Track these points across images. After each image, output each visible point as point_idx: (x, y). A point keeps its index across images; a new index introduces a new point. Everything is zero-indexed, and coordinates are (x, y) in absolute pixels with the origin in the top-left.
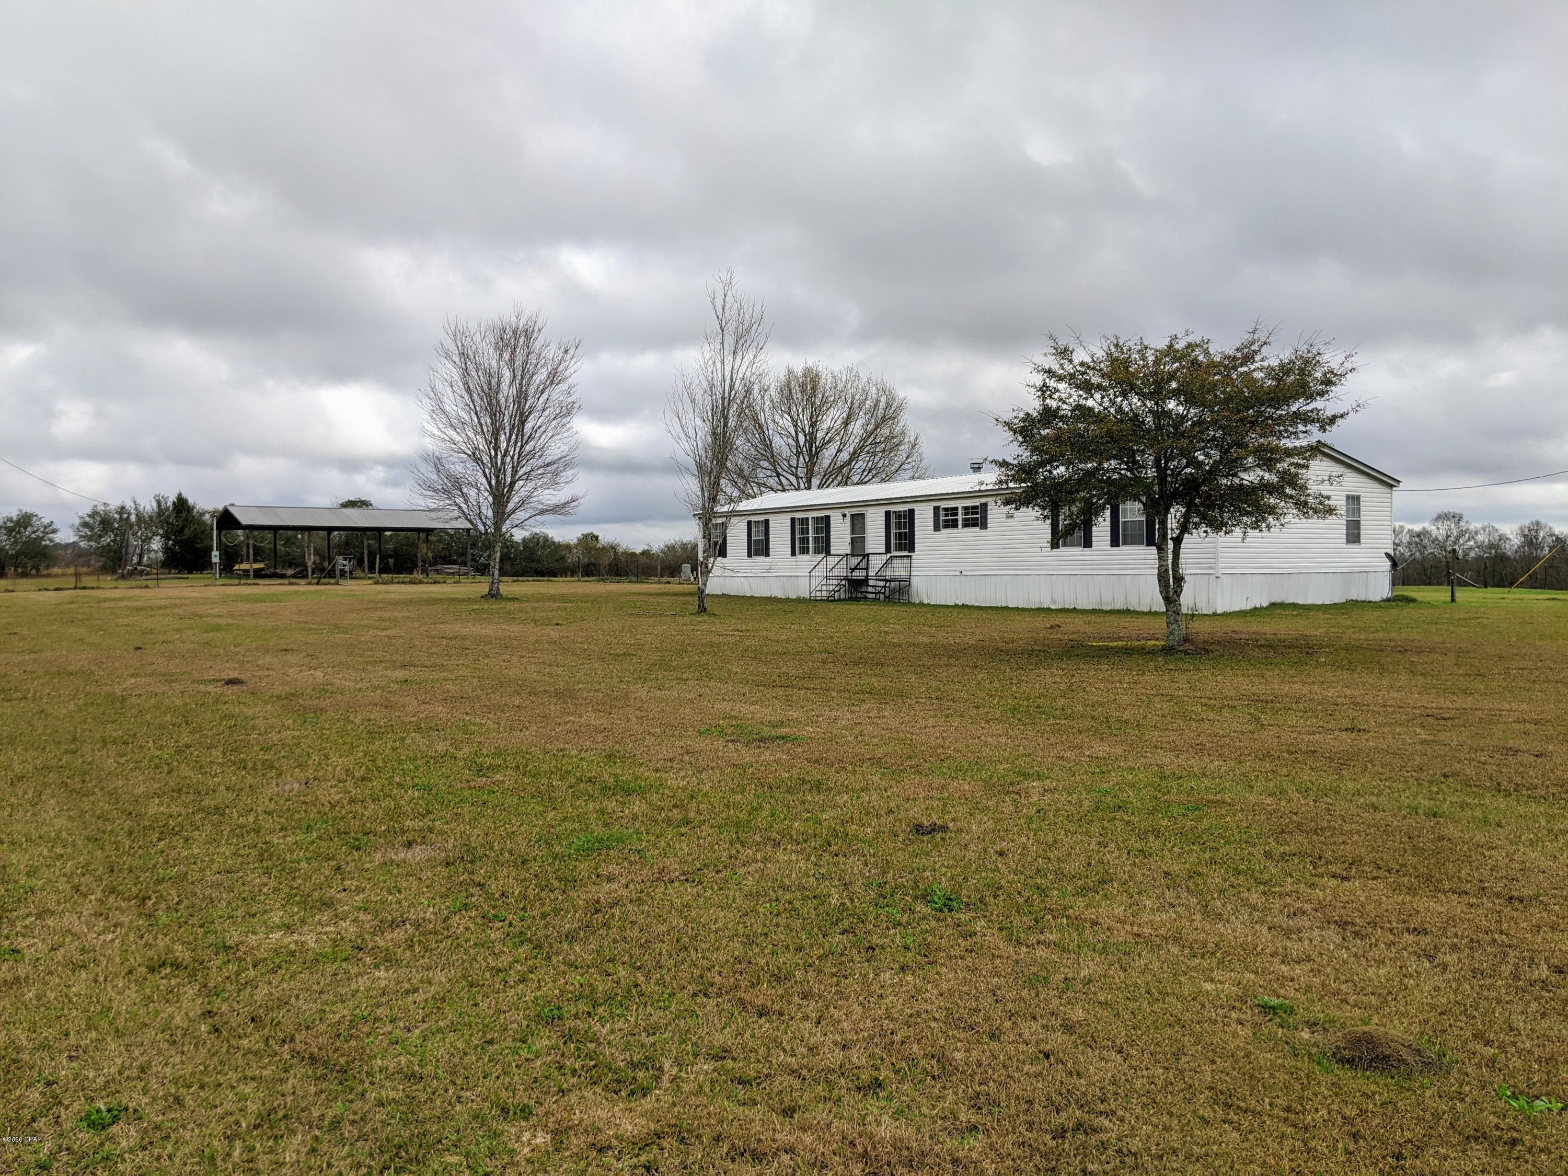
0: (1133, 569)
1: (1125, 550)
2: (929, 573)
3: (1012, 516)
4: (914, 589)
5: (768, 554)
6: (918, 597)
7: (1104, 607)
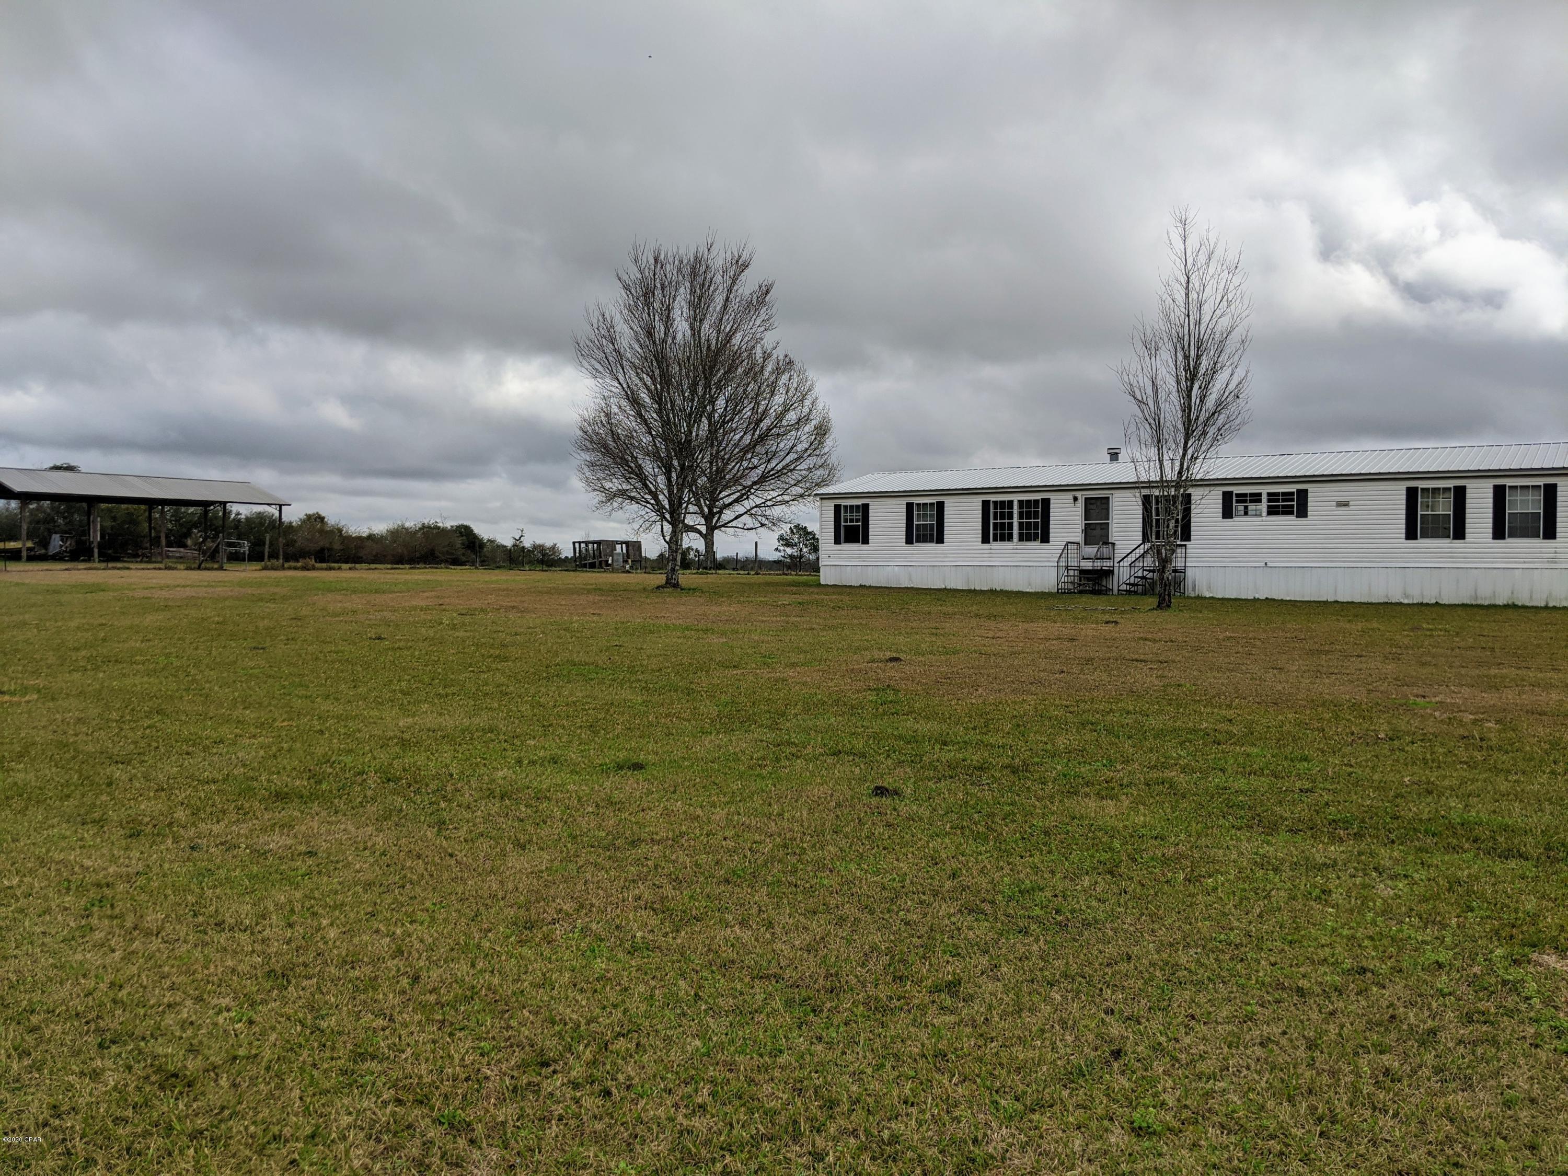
0: (1525, 562)
1: (1513, 544)
2: (1216, 565)
3: (1346, 504)
4: (1189, 581)
5: (940, 540)
6: (1194, 590)
7: (1479, 602)
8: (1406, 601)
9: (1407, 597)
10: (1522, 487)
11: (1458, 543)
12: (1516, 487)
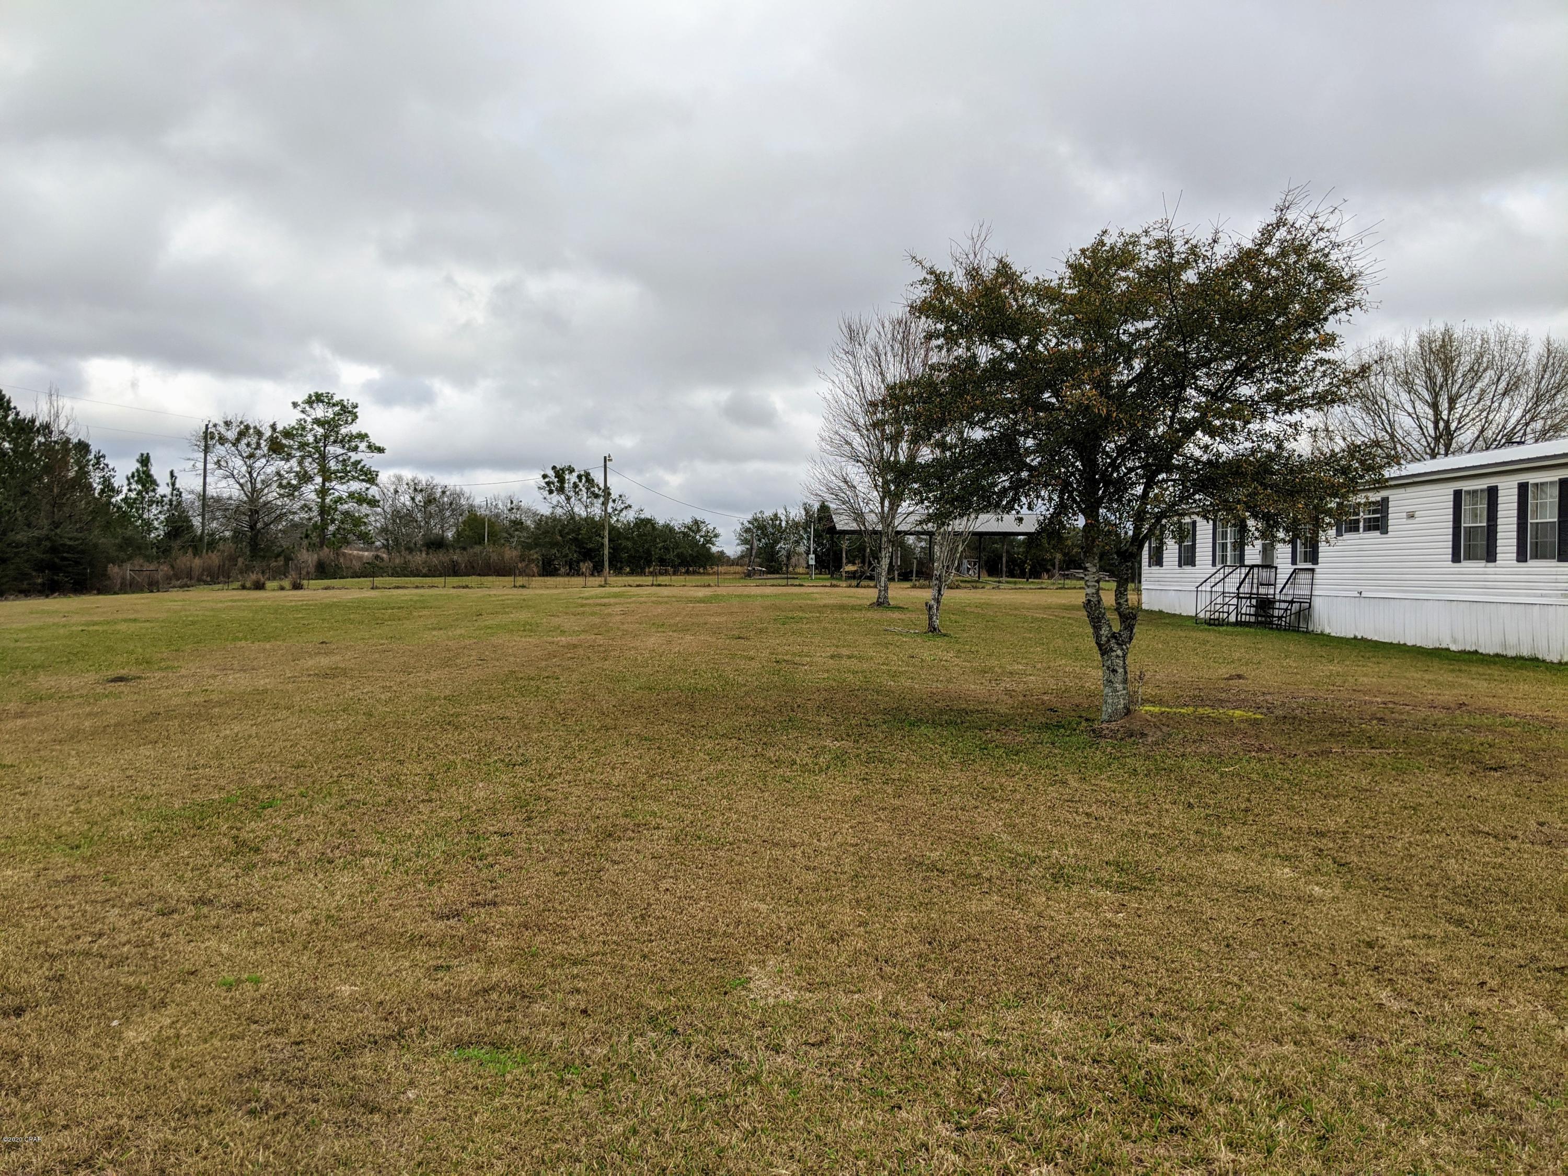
0: (1542, 596)
1: (1534, 565)
3: (1413, 515)
6: (1320, 624)
7: (1508, 652)
8: (1453, 648)
9: (1454, 641)
10: (1542, 485)
11: (1490, 568)
12: (1535, 485)
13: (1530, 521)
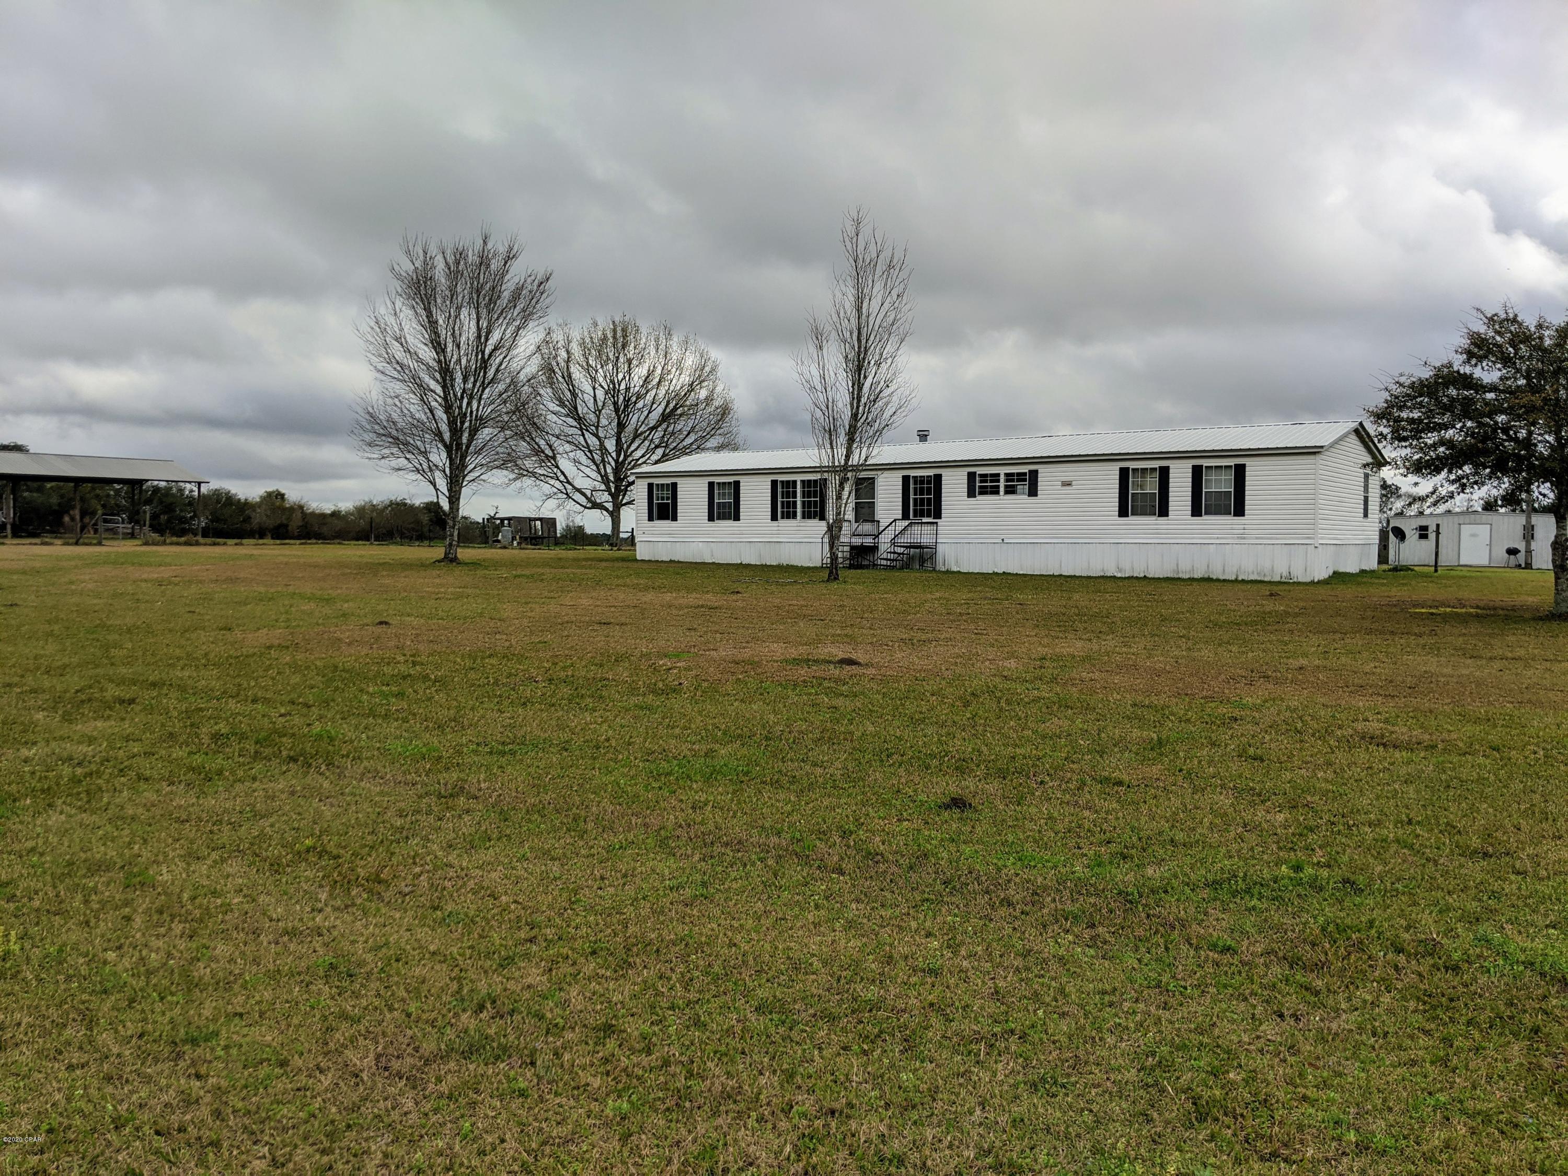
0: (1217, 538)
1: (1209, 520)
2: (962, 541)
3: (1067, 484)
4: (940, 557)
5: (737, 518)
6: (944, 565)
7: (1180, 576)
8: (1119, 575)
9: (1120, 571)
10: (1216, 467)
11: (1162, 520)
12: (1211, 467)
13: (1204, 490)
